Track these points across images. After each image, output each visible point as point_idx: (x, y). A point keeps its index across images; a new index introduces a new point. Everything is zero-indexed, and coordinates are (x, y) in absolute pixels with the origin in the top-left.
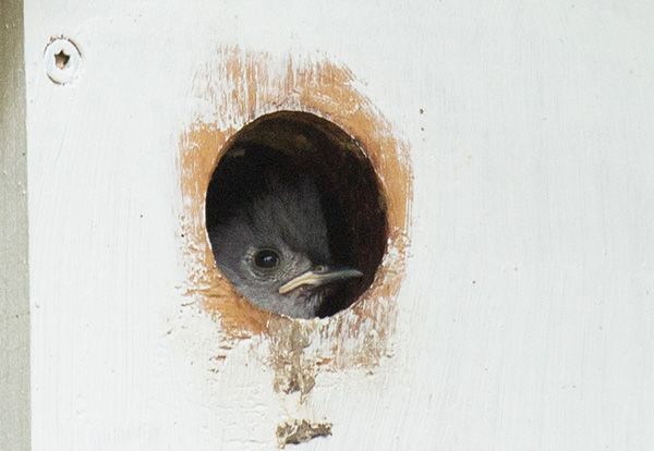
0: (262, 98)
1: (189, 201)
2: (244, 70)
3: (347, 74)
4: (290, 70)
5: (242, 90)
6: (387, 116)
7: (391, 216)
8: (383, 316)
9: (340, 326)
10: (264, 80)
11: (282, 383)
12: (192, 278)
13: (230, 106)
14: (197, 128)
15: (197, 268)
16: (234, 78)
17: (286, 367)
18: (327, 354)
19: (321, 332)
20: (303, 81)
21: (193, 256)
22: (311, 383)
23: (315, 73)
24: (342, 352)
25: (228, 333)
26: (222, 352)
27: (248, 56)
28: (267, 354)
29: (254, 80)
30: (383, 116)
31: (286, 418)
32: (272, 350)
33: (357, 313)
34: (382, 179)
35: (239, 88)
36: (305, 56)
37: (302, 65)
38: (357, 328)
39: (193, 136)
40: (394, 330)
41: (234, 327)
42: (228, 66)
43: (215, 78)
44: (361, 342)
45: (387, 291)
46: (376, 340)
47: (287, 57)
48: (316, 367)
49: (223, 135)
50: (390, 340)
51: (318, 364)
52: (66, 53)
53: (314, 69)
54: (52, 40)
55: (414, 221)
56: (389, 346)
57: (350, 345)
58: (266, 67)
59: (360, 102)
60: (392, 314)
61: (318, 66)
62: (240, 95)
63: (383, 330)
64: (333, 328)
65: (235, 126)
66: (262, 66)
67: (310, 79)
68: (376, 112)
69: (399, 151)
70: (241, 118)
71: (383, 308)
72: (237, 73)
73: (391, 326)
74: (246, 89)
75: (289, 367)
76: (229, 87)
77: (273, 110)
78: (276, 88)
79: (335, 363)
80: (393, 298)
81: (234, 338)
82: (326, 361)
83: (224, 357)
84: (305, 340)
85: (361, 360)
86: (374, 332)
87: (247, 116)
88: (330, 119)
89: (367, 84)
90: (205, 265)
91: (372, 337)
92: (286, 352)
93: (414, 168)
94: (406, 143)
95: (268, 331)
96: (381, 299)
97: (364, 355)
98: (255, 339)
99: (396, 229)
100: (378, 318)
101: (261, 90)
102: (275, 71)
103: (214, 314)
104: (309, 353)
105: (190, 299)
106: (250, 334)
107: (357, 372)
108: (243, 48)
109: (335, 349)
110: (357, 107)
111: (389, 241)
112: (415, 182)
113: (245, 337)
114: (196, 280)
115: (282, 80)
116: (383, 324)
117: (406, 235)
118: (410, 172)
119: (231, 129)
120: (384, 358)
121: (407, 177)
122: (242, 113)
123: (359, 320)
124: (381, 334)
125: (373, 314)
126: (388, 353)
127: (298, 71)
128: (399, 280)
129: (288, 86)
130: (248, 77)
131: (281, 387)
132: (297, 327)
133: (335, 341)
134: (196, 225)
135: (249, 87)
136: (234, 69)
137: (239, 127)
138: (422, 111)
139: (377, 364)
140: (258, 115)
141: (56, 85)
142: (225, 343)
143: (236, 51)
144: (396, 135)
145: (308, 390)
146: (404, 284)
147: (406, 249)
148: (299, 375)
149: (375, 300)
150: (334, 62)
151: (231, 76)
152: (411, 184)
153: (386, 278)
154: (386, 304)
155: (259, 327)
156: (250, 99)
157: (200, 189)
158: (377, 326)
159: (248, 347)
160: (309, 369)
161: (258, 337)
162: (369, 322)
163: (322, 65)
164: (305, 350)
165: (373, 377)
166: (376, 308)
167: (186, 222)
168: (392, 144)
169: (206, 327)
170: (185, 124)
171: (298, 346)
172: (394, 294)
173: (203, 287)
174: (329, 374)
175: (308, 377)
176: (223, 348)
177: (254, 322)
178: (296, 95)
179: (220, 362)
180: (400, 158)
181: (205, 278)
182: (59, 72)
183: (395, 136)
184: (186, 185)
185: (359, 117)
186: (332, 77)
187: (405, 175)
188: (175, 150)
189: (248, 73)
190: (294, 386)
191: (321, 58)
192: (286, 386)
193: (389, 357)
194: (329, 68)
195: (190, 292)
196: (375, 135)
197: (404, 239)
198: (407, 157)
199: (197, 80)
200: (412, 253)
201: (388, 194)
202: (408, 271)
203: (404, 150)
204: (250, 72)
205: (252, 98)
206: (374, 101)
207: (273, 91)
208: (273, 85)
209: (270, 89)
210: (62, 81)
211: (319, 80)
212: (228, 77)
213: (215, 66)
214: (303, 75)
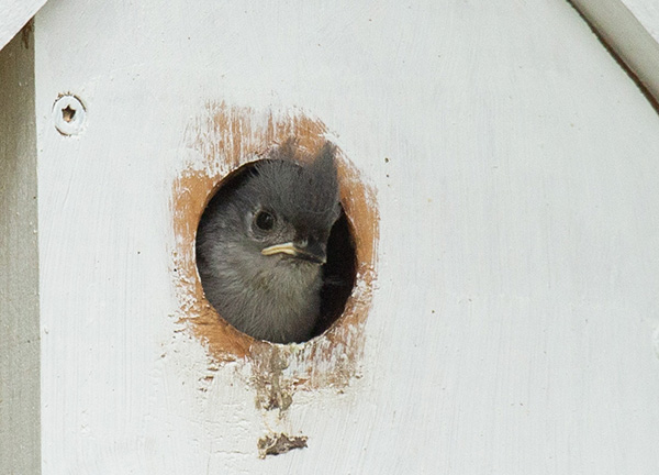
0: (245, 148)
1: (180, 239)
2: (229, 123)
3: (321, 127)
4: (270, 124)
5: (228, 141)
6: (356, 164)
7: (360, 253)
8: (352, 342)
9: (314, 350)
10: (248, 132)
11: (263, 401)
12: (184, 307)
13: (217, 155)
14: (188, 175)
15: (188, 299)
16: (221, 130)
17: (267, 386)
18: (302, 375)
19: (298, 356)
20: (282, 133)
21: (184, 288)
22: (289, 401)
23: (292, 126)
24: (316, 374)
25: (215, 356)
26: (210, 373)
27: (233, 110)
28: (250, 375)
29: (238, 132)
30: (352, 163)
31: (267, 432)
32: (254, 371)
33: (329, 339)
34: (352, 220)
35: (225, 139)
36: (284, 111)
37: (281, 119)
38: (330, 352)
39: (185, 182)
40: (362, 353)
41: (220, 351)
42: (215, 119)
43: (204, 130)
44: (333, 365)
45: (356, 320)
46: (346, 363)
47: (268, 112)
48: (293, 386)
49: (212, 180)
50: (359, 363)
51: (295, 383)
52: (72, 108)
53: (292, 122)
54: (60, 96)
55: (380, 257)
56: (357, 368)
57: (323, 367)
58: (250, 120)
60: (360, 340)
61: (296, 121)
62: (226, 146)
63: (352, 355)
64: (308, 352)
65: (221, 173)
66: (246, 120)
67: (288, 131)
68: (347, 161)
69: (367, 195)
70: (227, 166)
71: (352, 334)
72: (223, 125)
73: (360, 350)
74: (231, 140)
75: (270, 387)
76: (216, 139)
77: (255, 158)
78: (258, 139)
79: (310, 383)
80: (361, 326)
81: (220, 361)
82: (302, 381)
83: (212, 378)
84: (284, 363)
85: (333, 381)
86: (344, 356)
87: (232, 164)
89: (338, 136)
90: (195, 296)
91: (343, 360)
92: (266, 373)
93: (380, 210)
94: (373, 188)
95: (250, 355)
96: (350, 327)
97: (336, 376)
98: (239, 361)
99: (364, 264)
100: (348, 343)
101: (245, 141)
102: (257, 123)
103: (203, 339)
104: (287, 374)
105: (181, 326)
106: (235, 357)
107: (329, 391)
108: (228, 104)
109: (310, 371)
111: (358, 275)
112: (381, 223)
113: (230, 360)
114: (187, 310)
115: (264, 132)
116: (353, 348)
117: (372, 270)
118: (377, 214)
119: (218, 176)
120: (353, 378)
121: (374, 219)
122: (228, 162)
123: (331, 345)
124: (351, 357)
125: (343, 339)
126: (357, 374)
127: (277, 124)
128: (367, 309)
129: (268, 138)
130: (233, 130)
131: (262, 404)
132: (276, 351)
133: (310, 364)
134: (187, 260)
135: (234, 139)
136: (220, 122)
137: (225, 174)
138: (387, 160)
139: (347, 384)
140: (242, 164)
141: (63, 137)
142: (213, 365)
143: (223, 106)
144: (364, 181)
145: (286, 407)
146: (371, 313)
147: (373, 282)
148: (278, 394)
149: (346, 327)
150: (310, 116)
151: (218, 129)
152: (377, 225)
153: (355, 308)
154: (355, 331)
155: (243, 352)
156: (236, 148)
157: (191, 229)
158: (347, 351)
159: (233, 369)
160: (287, 388)
161: (242, 360)
162: (340, 347)
163: (299, 119)
164: (283, 371)
165: (344, 395)
166: (346, 334)
167: (178, 258)
168: (360, 188)
169: (197, 351)
170: (177, 171)
171: (277, 368)
172: (362, 322)
173: (193, 316)
174: (305, 393)
175: (286, 396)
176: (211, 369)
177: (238, 346)
178: (276, 146)
179: (208, 382)
180: (367, 202)
181: (195, 308)
182: (65, 125)
184: (178, 225)
186: (308, 129)
187: (372, 216)
188: (170, 194)
189: (233, 126)
190: (274, 404)
191: (298, 113)
192: (267, 404)
193: (358, 377)
194: (305, 121)
195: (182, 320)
196: (346, 181)
197: (371, 273)
198: (374, 200)
199: (188, 132)
200: (378, 285)
201: (357, 233)
202: (375, 301)
203: (371, 195)
204: (235, 125)
205: (237, 148)
206: (344, 151)
207: (255, 142)
208: (256, 137)
209: (253, 140)
210: (69, 133)
211: (296, 133)
212: (215, 129)
213: (204, 120)
214: (282, 127)
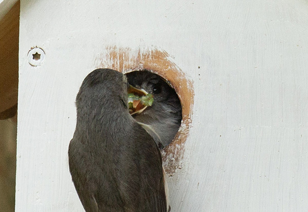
0: (126, 66)
2: (118, 56)
3: (165, 54)
4: (139, 54)
5: (117, 64)
6: (183, 70)
7: (183, 111)
8: (177, 152)
10: (127, 60)
16: (113, 59)
20: (145, 58)
23: (151, 55)
27: (120, 49)
29: (122, 59)
30: (181, 70)
33: (165, 152)
34: (180, 96)
35: (115, 63)
36: (146, 48)
37: (145, 52)
38: (166, 157)
40: (183, 157)
42: (111, 54)
43: (105, 59)
44: (167, 163)
45: (180, 142)
46: (174, 162)
47: (138, 49)
50: (181, 162)
52: (35, 53)
53: (150, 53)
54: (32, 49)
55: (194, 112)
56: (180, 164)
58: (128, 54)
59: (170, 65)
60: (182, 151)
61: (152, 52)
62: (115, 66)
63: (177, 158)
66: (126, 53)
67: (148, 57)
68: (178, 69)
69: (188, 84)
71: (178, 149)
72: (115, 57)
73: (181, 156)
74: (118, 63)
76: (111, 63)
77: (131, 71)
80: (183, 144)
86: (173, 159)
88: (157, 73)
89: (174, 58)
91: (172, 161)
93: (195, 91)
94: (191, 81)
96: (177, 145)
97: (168, 168)
99: (185, 116)
100: (176, 153)
101: (125, 63)
102: (132, 55)
108: (118, 47)
110: (169, 68)
111: (182, 121)
112: (195, 97)
115: (135, 59)
116: (178, 155)
117: (190, 119)
118: (193, 92)
120: (177, 169)
121: (192, 95)
123: (166, 154)
125: (173, 151)
127: (143, 54)
128: (186, 137)
129: (138, 61)
130: (120, 59)
135: (120, 62)
136: (113, 55)
138: (199, 67)
139: (174, 172)
141: (32, 67)
143: (115, 48)
146: (188, 138)
147: (190, 124)
149: (175, 145)
150: (159, 49)
151: (112, 58)
152: (193, 97)
153: (180, 137)
154: (179, 147)
158: (175, 156)
162: (171, 155)
163: (154, 51)
165: (172, 177)
166: (175, 149)
168: (185, 81)
172: (183, 143)
178: (141, 64)
180: (188, 87)
182: (34, 62)
183: (186, 78)
185: (171, 71)
186: (158, 56)
187: (190, 94)
191: (153, 49)
193: (180, 168)
194: (157, 52)
196: (178, 78)
197: (189, 120)
198: (192, 86)
199: (96, 61)
200: (192, 125)
201: (182, 102)
202: (190, 133)
203: (190, 83)
204: (121, 56)
205: (121, 67)
206: (177, 65)
207: (131, 63)
208: (131, 61)
209: (130, 62)
210: (35, 65)
211: (152, 58)
212: (110, 58)
213: (105, 55)
214: (145, 56)
